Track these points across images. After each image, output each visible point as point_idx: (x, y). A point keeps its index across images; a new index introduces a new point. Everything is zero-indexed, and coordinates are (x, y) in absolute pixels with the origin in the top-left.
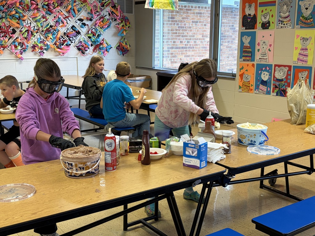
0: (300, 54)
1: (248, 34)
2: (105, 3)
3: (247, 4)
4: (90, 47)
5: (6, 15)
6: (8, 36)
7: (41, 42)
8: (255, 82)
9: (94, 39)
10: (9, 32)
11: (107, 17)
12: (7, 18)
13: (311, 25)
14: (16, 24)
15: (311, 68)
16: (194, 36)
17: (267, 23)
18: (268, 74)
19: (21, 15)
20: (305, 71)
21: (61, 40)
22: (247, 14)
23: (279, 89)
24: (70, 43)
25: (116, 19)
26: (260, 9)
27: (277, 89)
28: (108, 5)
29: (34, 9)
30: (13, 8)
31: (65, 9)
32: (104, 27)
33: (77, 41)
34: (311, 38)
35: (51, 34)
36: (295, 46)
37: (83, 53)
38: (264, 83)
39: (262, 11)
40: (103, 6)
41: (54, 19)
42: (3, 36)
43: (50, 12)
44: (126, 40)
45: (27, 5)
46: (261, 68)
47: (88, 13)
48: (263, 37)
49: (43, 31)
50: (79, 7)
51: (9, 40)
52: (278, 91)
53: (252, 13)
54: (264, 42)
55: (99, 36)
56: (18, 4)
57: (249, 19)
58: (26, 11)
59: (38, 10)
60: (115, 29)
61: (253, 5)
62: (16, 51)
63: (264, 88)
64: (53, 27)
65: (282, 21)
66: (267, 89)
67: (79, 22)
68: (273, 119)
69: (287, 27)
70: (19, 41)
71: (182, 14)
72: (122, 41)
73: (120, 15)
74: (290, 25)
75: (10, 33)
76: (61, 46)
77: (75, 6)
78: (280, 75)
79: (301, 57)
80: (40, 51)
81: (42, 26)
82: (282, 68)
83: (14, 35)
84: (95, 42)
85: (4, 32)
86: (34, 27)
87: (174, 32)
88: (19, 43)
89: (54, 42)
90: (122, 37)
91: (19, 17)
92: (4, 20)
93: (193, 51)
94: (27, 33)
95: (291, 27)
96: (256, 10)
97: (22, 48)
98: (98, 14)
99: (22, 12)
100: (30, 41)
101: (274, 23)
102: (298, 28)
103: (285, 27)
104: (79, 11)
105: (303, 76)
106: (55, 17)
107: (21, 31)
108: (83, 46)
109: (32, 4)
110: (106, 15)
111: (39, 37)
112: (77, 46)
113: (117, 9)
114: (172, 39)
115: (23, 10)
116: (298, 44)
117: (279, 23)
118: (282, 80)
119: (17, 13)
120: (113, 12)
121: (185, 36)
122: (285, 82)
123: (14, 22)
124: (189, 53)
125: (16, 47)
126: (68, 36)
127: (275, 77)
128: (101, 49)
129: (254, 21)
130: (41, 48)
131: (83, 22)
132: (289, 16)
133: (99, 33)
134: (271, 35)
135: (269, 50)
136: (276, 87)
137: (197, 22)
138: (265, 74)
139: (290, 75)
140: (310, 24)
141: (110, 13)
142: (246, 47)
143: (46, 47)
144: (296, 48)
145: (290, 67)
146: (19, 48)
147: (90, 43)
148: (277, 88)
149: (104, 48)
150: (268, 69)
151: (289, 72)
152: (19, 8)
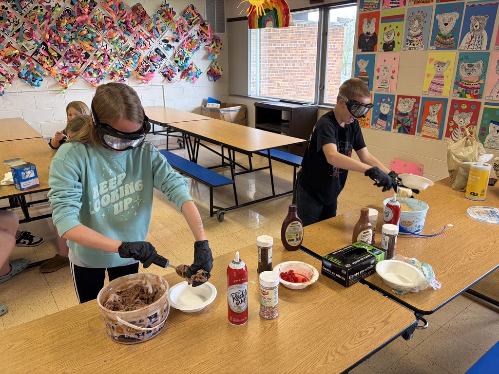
0: (432, 82)
1: (365, 58)
2: (193, 20)
3: (365, 20)
4: (177, 72)
5: (76, 36)
6: (80, 61)
7: (120, 68)
8: (371, 115)
9: (182, 63)
10: (81, 56)
11: (196, 37)
12: (77, 39)
13: (450, 46)
14: (88, 46)
15: (447, 100)
16: (292, 58)
17: (391, 44)
18: (389, 106)
19: (95, 36)
20: (439, 104)
21: (144, 65)
22: (365, 33)
23: (402, 125)
24: (154, 69)
25: (206, 40)
26: (382, 26)
27: (400, 125)
28: (196, 23)
29: (110, 27)
30: (84, 26)
31: (146, 28)
32: (192, 49)
33: (162, 66)
34: (449, 62)
35: (131, 58)
36: (427, 72)
37: (170, 80)
38: (383, 117)
39: (385, 29)
40: (191, 24)
41: (134, 40)
42: (74, 61)
43: (128, 30)
44: (217, 64)
45: (101, 23)
46: (380, 98)
47: (174, 33)
48: (385, 61)
49: (122, 55)
50: (162, 25)
51: (82, 65)
52: (401, 127)
53: (372, 30)
54: (386, 68)
55: (187, 59)
56: (89, 22)
57: (367, 38)
58: (100, 31)
59: (114, 29)
60: (205, 52)
61: (374, 21)
62: (92, 79)
63: (383, 123)
64: (134, 50)
65: (410, 41)
66: (387, 124)
67: (163, 43)
68: (393, 160)
69: (417, 48)
70: (95, 67)
71: (279, 33)
72: (213, 64)
73: (211, 35)
74: (422, 46)
75: (82, 58)
76: (143, 72)
77: (158, 24)
78: (404, 107)
79: (434, 87)
80: (120, 78)
81: (120, 49)
82: (408, 99)
83: (88, 60)
84: (182, 67)
85: (76, 56)
86: (111, 49)
87: (271, 53)
88: (95, 70)
89: (136, 68)
90: (213, 61)
91: (92, 38)
92: (74, 41)
93: (291, 74)
94: (102, 57)
95: (423, 49)
96: (377, 27)
97: (98, 76)
98: (185, 33)
99: (95, 31)
100: (107, 67)
101: (400, 43)
102: (432, 49)
103: (415, 49)
104: (163, 30)
105: (435, 110)
106: (135, 38)
107: (95, 55)
108: (169, 72)
109: (107, 22)
110: (195, 35)
111: (117, 62)
112: (162, 72)
113: (207, 28)
114: (269, 62)
115: (97, 30)
116: (431, 69)
117: (407, 44)
118: (407, 114)
119: (89, 33)
120: (202, 31)
121: (283, 58)
122: (410, 117)
123: (86, 44)
124: (287, 77)
125: (91, 74)
126: (151, 61)
127: (398, 111)
128: (189, 75)
129: (374, 41)
130: (121, 76)
131: (168, 44)
132: (421, 34)
133: (187, 56)
134: (395, 59)
135: (392, 78)
136: (398, 122)
137: (296, 42)
138: (386, 107)
139: (418, 108)
140: (450, 44)
141: (199, 32)
142: (362, 74)
143: (127, 74)
144: (428, 75)
145: (418, 98)
146: (95, 75)
147: (177, 68)
148: (400, 123)
149: (193, 74)
150: (389, 100)
151: (416, 105)
152: (91, 27)
